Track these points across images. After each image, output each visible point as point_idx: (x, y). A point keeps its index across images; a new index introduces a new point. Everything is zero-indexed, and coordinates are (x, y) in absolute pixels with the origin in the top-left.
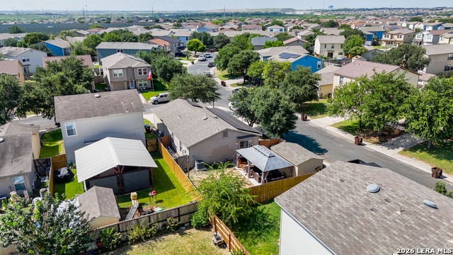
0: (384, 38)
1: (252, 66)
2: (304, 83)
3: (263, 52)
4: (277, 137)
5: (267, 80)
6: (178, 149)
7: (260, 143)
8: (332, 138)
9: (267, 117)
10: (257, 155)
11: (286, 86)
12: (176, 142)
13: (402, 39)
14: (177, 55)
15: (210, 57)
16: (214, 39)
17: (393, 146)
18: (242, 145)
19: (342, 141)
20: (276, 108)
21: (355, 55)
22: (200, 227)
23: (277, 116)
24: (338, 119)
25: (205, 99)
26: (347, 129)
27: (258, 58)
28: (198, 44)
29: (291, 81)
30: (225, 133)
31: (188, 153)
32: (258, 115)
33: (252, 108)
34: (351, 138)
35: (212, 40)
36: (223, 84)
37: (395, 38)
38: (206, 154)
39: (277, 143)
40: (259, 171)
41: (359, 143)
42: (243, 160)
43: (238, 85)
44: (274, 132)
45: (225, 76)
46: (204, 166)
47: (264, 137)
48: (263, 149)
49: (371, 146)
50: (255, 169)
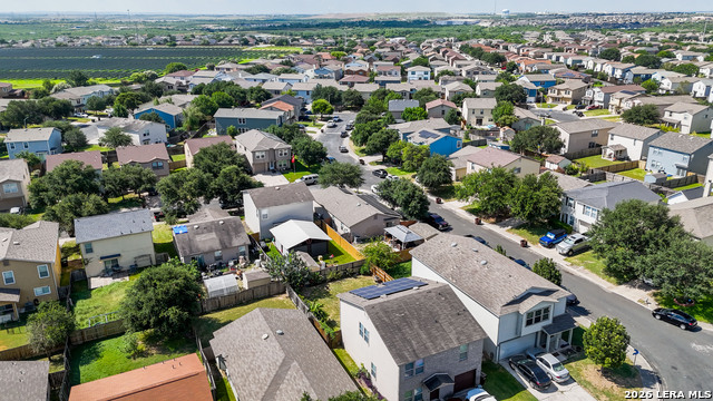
0: (549, 94)
1: (391, 147)
2: (439, 170)
3: (402, 127)
4: (414, 219)
5: (407, 162)
6: (339, 229)
7: (401, 224)
8: (459, 219)
9: (406, 204)
10: (399, 232)
11: (423, 172)
12: (337, 223)
13: (570, 96)
14: (301, 118)
15: (340, 121)
16: (343, 96)
17: (504, 225)
18: (388, 225)
19: (466, 221)
20: (413, 197)
21: (504, 125)
22: (366, 274)
23: (413, 204)
24: (464, 204)
25: (353, 184)
26: (472, 211)
27: (397, 138)
28: (325, 106)
29: (428, 168)
30: (376, 216)
31: (349, 231)
32: (399, 202)
33: (395, 196)
34: (473, 218)
35: (339, 96)
36: (362, 162)
37: (563, 94)
38: (362, 232)
39: (414, 223)
40: (401, 243)
41: (479, 223)
42: (390, 236)
43: (378, 163)
44: (411, 215)
45: (362, 151)
46: (363, 240)
47: (404, 219)
48: (403, 227)
49: (488, 225)
50: (399, 242)
